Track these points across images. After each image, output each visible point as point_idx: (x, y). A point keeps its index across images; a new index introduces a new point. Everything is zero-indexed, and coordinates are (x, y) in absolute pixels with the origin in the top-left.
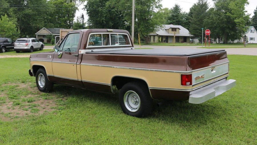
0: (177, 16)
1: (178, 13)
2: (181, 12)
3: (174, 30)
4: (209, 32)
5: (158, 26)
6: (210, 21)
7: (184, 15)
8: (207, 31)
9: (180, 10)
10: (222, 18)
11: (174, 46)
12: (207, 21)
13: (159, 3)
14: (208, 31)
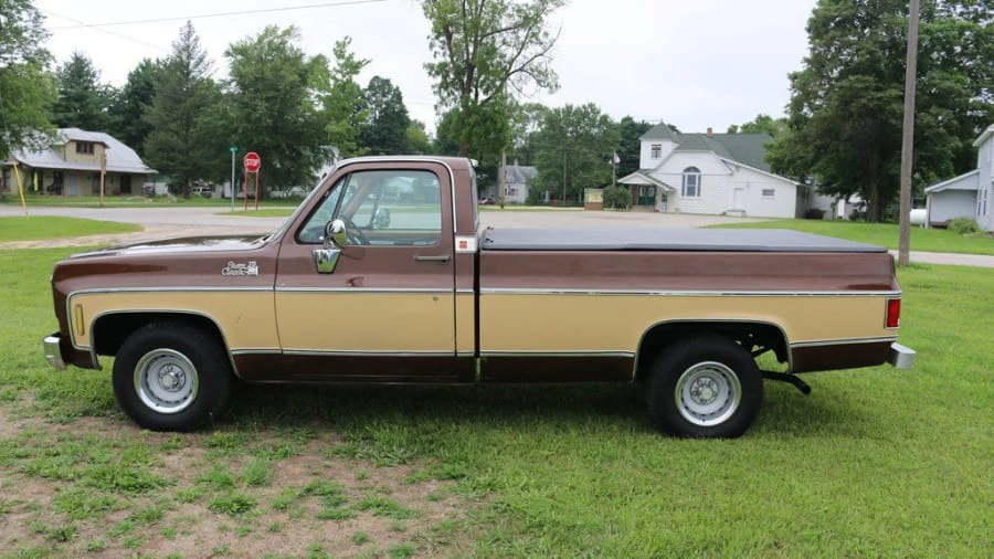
0: (80, 98)
1: (86, 88)
2: (95, 84)
3: (85, 147)
4: (256, 162)
5: (42, 132)
6: (220, 123)
7: (105, 97)
8: (250, 157)
9: (94, 76)
10: (258, 115)
11: (102, 206)
12: (209, 123)
13: (35, 42)
14: (254, 157)
